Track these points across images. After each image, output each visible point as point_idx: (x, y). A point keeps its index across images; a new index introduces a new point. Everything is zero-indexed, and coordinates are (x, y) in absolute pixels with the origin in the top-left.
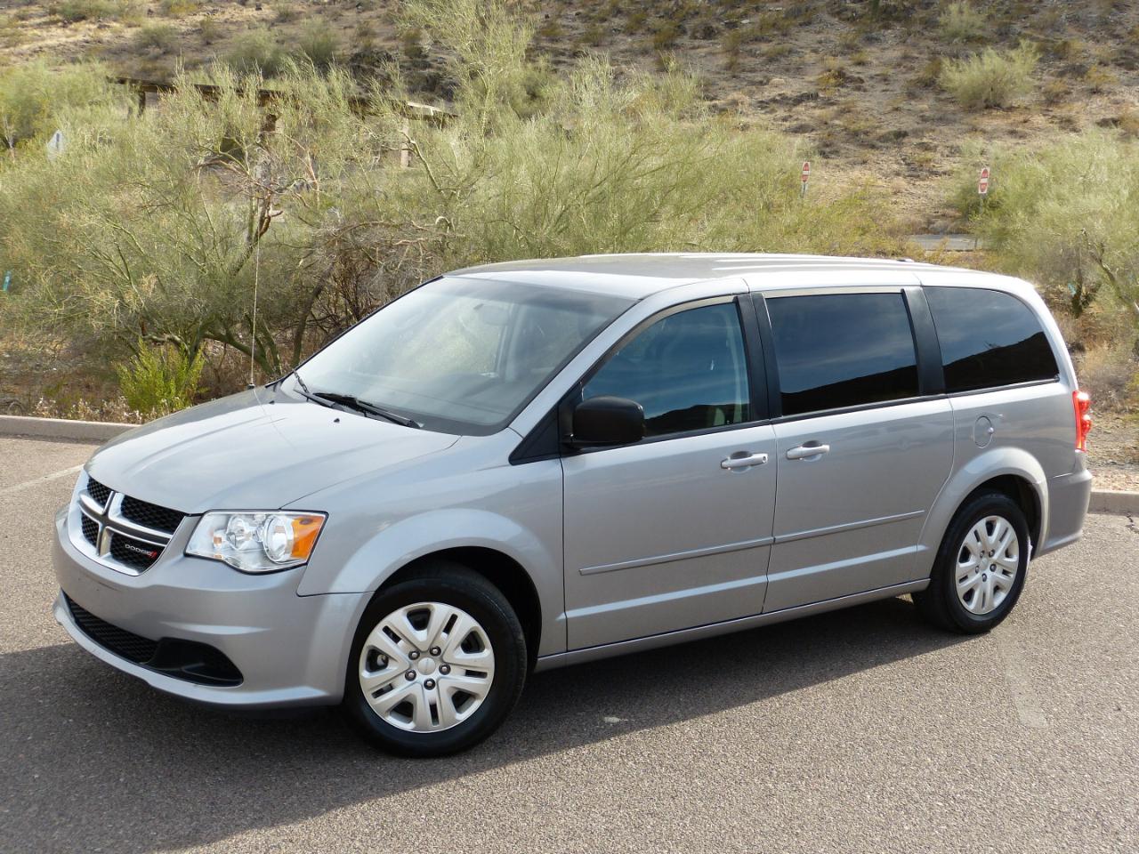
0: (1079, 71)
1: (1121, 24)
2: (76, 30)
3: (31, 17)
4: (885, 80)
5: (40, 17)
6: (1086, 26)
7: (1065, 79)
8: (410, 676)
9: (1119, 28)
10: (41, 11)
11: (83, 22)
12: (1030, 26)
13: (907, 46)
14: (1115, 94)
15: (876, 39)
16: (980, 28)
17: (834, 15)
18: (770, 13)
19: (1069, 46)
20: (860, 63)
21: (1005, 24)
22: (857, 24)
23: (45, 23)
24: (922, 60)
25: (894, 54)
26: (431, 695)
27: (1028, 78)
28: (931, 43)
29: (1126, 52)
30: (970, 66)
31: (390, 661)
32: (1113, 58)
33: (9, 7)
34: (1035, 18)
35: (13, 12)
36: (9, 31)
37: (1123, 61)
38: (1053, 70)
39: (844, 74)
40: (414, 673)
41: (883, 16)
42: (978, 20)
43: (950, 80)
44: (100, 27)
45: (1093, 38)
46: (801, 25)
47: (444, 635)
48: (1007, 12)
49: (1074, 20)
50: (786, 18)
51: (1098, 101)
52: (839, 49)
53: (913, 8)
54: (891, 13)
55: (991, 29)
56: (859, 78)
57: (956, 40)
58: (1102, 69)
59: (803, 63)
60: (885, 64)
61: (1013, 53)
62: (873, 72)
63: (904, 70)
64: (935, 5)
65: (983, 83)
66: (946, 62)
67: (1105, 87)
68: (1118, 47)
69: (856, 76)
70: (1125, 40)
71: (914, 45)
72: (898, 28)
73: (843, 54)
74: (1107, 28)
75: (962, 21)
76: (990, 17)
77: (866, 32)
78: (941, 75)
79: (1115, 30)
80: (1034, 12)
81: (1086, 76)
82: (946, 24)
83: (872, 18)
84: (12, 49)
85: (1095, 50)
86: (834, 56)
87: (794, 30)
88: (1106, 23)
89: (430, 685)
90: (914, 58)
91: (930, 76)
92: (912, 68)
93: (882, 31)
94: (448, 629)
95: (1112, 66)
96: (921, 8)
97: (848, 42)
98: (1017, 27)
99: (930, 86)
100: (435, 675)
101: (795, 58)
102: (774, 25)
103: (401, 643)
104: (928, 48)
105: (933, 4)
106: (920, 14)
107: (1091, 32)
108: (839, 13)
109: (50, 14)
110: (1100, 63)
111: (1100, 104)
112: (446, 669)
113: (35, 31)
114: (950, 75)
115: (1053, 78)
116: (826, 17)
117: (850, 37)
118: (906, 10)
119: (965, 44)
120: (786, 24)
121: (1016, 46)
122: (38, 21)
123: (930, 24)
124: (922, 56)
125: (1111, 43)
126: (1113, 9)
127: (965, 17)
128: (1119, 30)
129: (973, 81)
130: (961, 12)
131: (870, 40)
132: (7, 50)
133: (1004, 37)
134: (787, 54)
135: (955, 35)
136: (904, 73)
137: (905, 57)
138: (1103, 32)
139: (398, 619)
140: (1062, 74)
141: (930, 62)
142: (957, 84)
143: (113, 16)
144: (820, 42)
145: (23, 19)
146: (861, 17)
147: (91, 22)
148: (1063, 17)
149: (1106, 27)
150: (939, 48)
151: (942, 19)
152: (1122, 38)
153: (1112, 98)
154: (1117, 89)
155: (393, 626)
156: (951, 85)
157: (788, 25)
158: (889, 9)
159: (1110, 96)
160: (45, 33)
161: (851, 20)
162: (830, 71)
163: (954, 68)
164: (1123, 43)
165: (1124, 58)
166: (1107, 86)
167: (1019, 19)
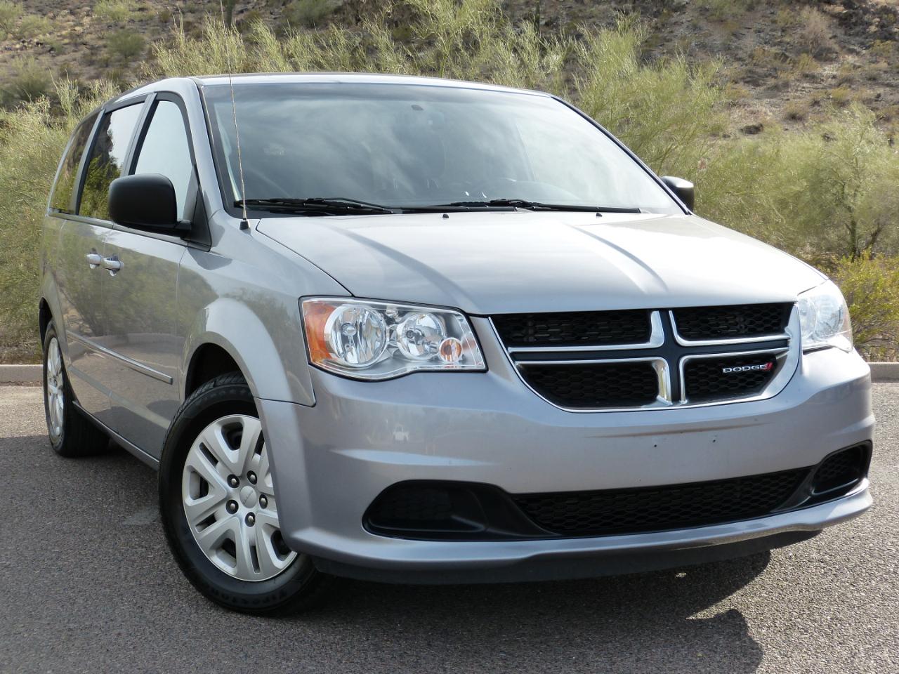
1: (741, 49)
6: (713, 51)
9: (740, 52)
12: (667, 52)
14: (749, 106)
29: (750, 71)
32: (741, 77)
34: (670, 45)
49: (703, 46)
51: (737, 113)
58: (735, 86)
68: (742, 67)
70: (747, 62)
79: (737, 55)
80: (668, 41)
85: (725, 71)
88: (729, 49)
95: (742, 83)
98: (657, 53)
110: (732, 81)
111: (740, 114)
125: (736, 65)
126: (733, 37)
128: (741, 54)
138: (728, 56)
149: (729, 52)
152: (745, 60)
153: (748, 109)
154: (750, 102)
159: (746, 107)
164: (746, 65)
165: (750, 77)
166: (742, 100)
167: (657, 46)
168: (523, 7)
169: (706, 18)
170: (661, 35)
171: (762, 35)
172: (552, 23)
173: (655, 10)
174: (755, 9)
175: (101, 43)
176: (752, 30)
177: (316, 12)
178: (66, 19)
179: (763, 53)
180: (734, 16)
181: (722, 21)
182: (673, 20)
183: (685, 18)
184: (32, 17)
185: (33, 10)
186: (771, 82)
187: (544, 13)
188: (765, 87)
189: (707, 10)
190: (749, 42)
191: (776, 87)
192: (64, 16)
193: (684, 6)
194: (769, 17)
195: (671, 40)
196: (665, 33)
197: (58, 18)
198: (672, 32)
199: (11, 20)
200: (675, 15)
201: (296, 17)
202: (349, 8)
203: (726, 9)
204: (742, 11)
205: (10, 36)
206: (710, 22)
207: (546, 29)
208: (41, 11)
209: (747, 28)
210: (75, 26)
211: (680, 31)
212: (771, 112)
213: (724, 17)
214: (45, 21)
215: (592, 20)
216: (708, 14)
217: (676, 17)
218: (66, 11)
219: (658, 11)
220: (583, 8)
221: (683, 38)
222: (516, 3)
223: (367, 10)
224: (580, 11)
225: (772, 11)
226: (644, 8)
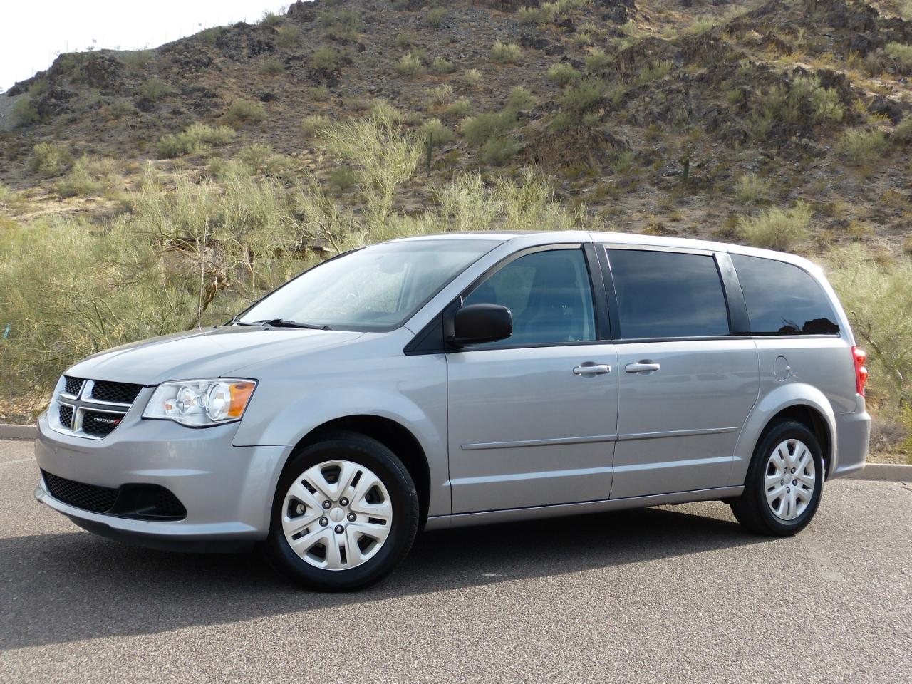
0: (844, 225)
1: (873, 191)
2: (69, 203)
3: (35, 195)
4: (695, 232)
5: (42, 195)
6: (846, 192)
7: (833, 231)
8: (324, 522)
9: (872, 194)
10: (43, 191)
11: (74, 197)
12: (805, 193)
13: (711, 207)
14: (872, 242)
15: (687, 202)
16: (765, 194)
17: (653, 185)
18: (604, 184)
19: (835, 206)
20: (675, 220)
21: (785, 191)
22: (670, 192)
23: (45, 199)
24: (723, 217)
25: (701, 213)
26: (341, 538)
27: (805, 230)
28: (728, 205)
29: (878, 211)
30: (759, 221)
31: (308, 509)
32: (869, 215)
33: (19, 189)
34: (808, 187)
35: (21, 192)
36: (18, 204)
37: (876, 218)
38: (823, 225)
39: (663, 228)
40: (327, 519)
41: (692, 185)
42: (764, 189)
43: (745, 232)
44: (87, 200)
45: (853, 201)
46: (628, 192)
47: (351, 488)
48: (786, 183)
49: (838, 188)
50: (617, 188)
52: (657, 210)
53: (714, 180)
54: (697, 183)
55: (774, 194)
56: (675, 231)
57: (748, 203)
58: (862, 224)
59: (631, 220)
60: (693, 221)
61: (792, 211)
62: (685, 226)
63: (709, 225)
64: (731, 177)
65: (771, 233)
66: (741, 218)
67: (864, 236)
68: (872, 207)
69: (672, 229)
70: (877, 203)
71: (716, 207)
72: (703, 194)
73: (661, 213)
74: (862, 194)
75: (752, 189)
76: (773, 186)
77: (679, 197)
78: (738, 229)
79: (868, 196)
80: (806, 183)
81: (849, 229)
82: (740, 191)
83: (682, 188)
84: (19, 217)
85: (855, 210)
86: (655, 215)
87: (623, 196)
88: (862, 190)
89: (340, 530)
90: (715, 216)
91: (729, 229)
92: (715, 224)
93: (691, 197)
94: (354, 483)
95: (868, 221)
96: (721, 180)
97: (665, 205)
98: (794, 193)
99: (730, 236)
100: (344, 522)
101: (625, 217)
102: (608, 193)
103: (316, 494)
104: (727, 208)
105: (729, 176)
106: (719, 184)
107: (851, 197)
108: (657, 183)
109: (49, 193)
110: (859, 219)
112: (352, 517)
113: (38, 204)
114: (745, 228)
115: (823, 230)
116: (648, 186)
117: (667, 201)
118: (710, 181)
119: (755, 206)
120: (617, 191)
121: (794, 206)
122: (40, 198)
123: (728, 191)
124: (723, 214)
125: (866, 205)
126: (866, 181)
127: (754, 186)
128: (872, 195)
129: (762, 232)
130: (751, 182)
131: (683, 203)
132: (15, 218)
133: (785, 200)
134: (618, 213)
135: (747, 199)
136: (711, 227)
137: (710, 215)
138: (860, 197)
139: (314, 474)
140: (830, 227)
141: (728, 219)
142: (750, 234)
143: (98, 193)
144: (644, 205)
145: (28, 197)
146: (674, 186)
147: (81, 198)
148: (829, 186)
150: (735, 209)
151: (736, 187)
152: (875, 201)
153: (870, 244)
154: (874, 238)
155: (310, 479)
156: (745, 235)
157: (618, 193)
158: (696, 181)
159: (868, 243)
160: (45, 206)
161: (667, 189)
162: (651, 225)
163: (747, 222)
164: (876, 205)
165: (877, 216)
166: (866, 236)
167: (795, 187)
168: (680, 151)
169: (844, 163)
170: (800, 177)
171: (895, 178)
172: (703, 165)
173: (797, 155)
174: (891, 155)
175: (326, 177)
176: (885, 175)
177: (502, 153)
178: (306, 157)
179: (893, 195)
180: (871, 161)
181: (858, 166)
182: (813, 164)
183: (824, 163)
184: (277, 156)
185: (280, 151)
186: (896, 220)
187: (697, 156)
188: (890, 225)
189: (846, 156)
190: (882, 185)
191: (900, 226)
192: (304, 155)
193: (825, 152)
194: (903, 163)
195: (809, 182)
196: (805, 175)
197: (299, 157)
198: (811, 175)
199: (261, 159)
200: (815, 160)
201: (485, 157)
202: (530, 150)
203: (863, 156)
204: (878, 157)
205: (259, 171)
206: (848, 167)
207: (698, 170)
208: (287, 152)
209: (881, 173)
210: (311, 163)
211: (819, 174)
212: (891, 247)
213: (860, 163)
214: (288, 159)
215: (739, 163)
216: (846, 159)
217: (816, 161)
218: (307, 151)
219: (801, 157)
220: (733, 152)
221: (821, 180)
222: (674, 148)
223: (545, 152)
224: (730, 155)
225: (906, 158)
226: (787, 153)
